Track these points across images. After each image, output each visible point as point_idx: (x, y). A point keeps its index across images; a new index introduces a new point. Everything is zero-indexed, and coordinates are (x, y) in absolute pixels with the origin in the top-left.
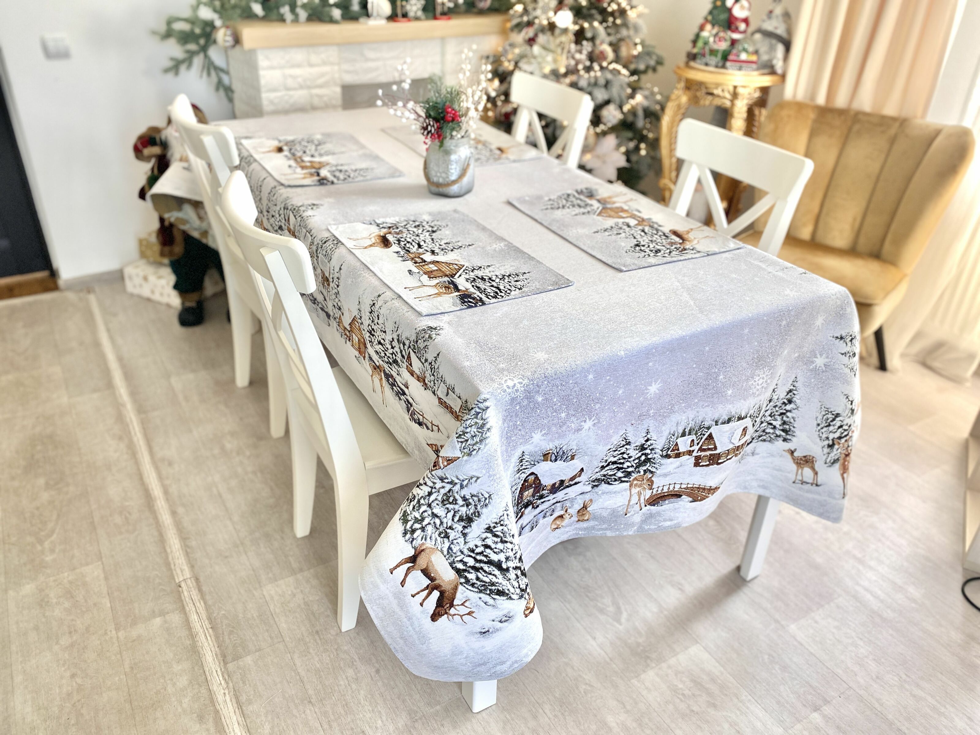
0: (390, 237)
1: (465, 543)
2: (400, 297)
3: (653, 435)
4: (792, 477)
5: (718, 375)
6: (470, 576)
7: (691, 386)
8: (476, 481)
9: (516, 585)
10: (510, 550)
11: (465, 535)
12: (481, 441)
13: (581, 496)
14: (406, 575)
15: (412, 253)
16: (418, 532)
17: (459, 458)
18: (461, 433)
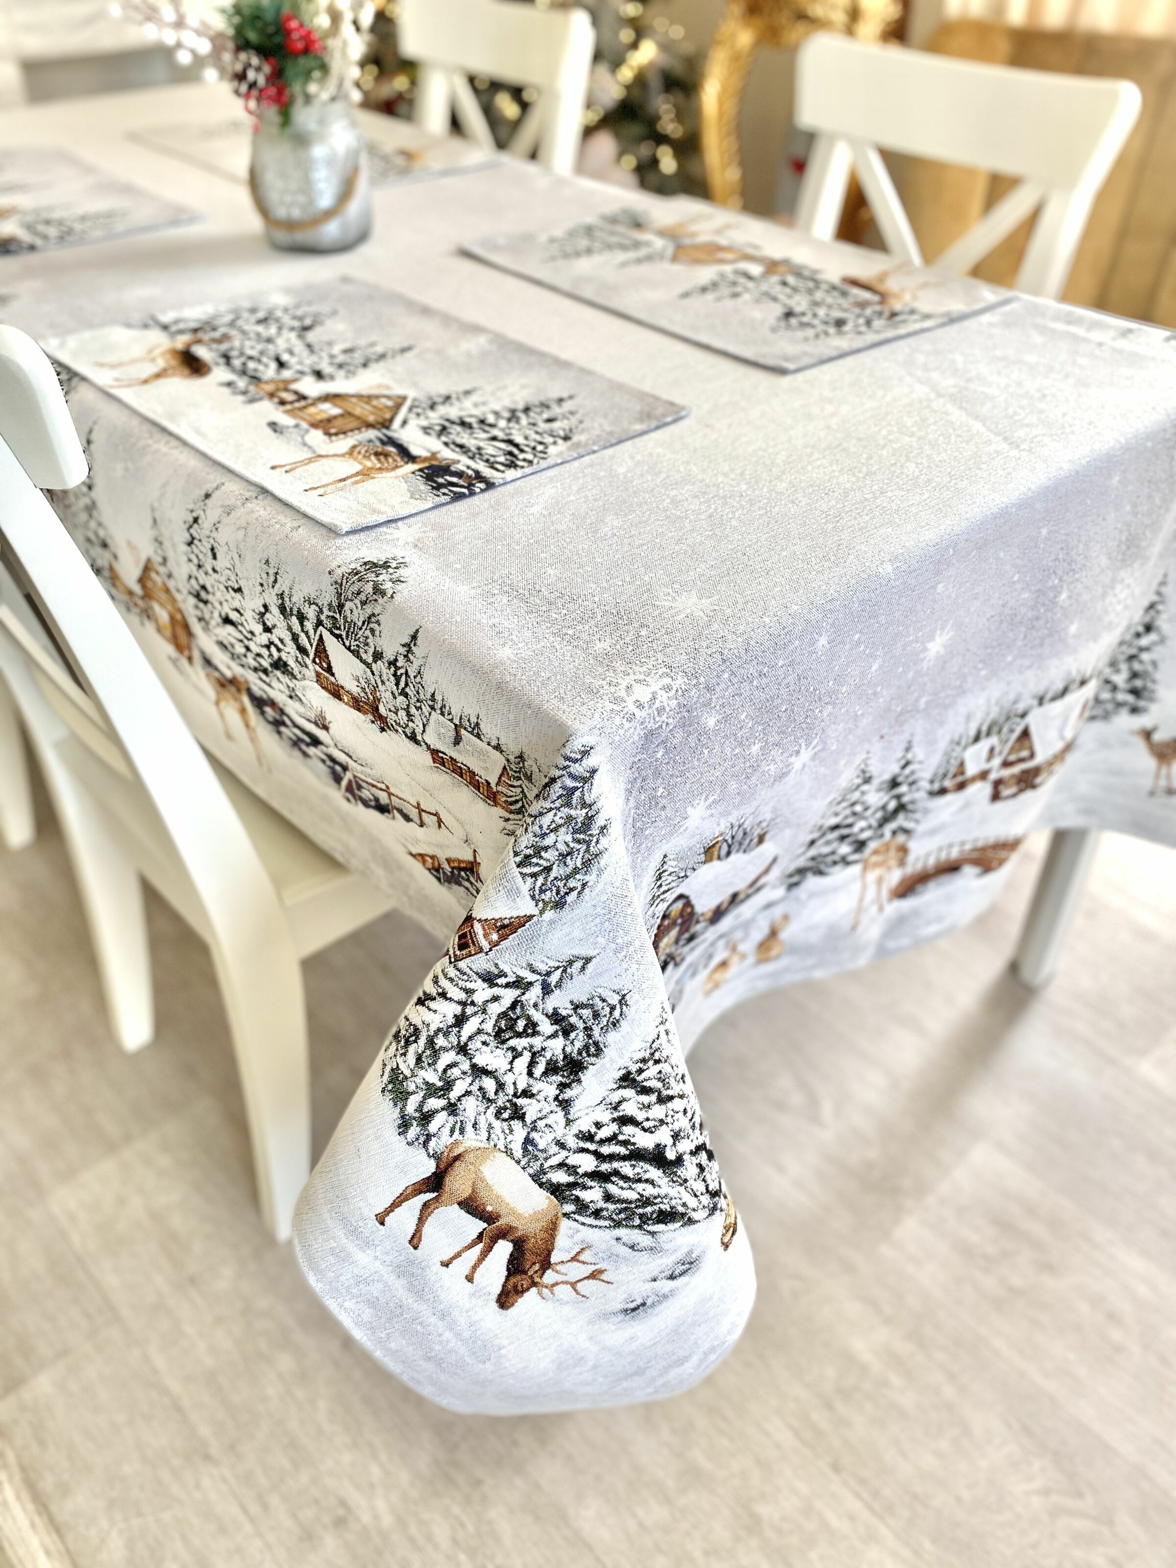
0: (201, 352)
1: (569, 1122)
2: (264, 491)
3: (918, 753)
4: (1147, 783)
5: (1060, 593)
6: (586, 1196)
7: (1004, 626)
8: (583, 968)
9: (700, 1187)
10: (681, 1114)
11: (565, 1105)
12: (587, 864)
13: (767, 913)
14: (421, 1221)
15: (266, 382)
16: (441, 1118)
17: (531, 917)
18: (530, 852)
